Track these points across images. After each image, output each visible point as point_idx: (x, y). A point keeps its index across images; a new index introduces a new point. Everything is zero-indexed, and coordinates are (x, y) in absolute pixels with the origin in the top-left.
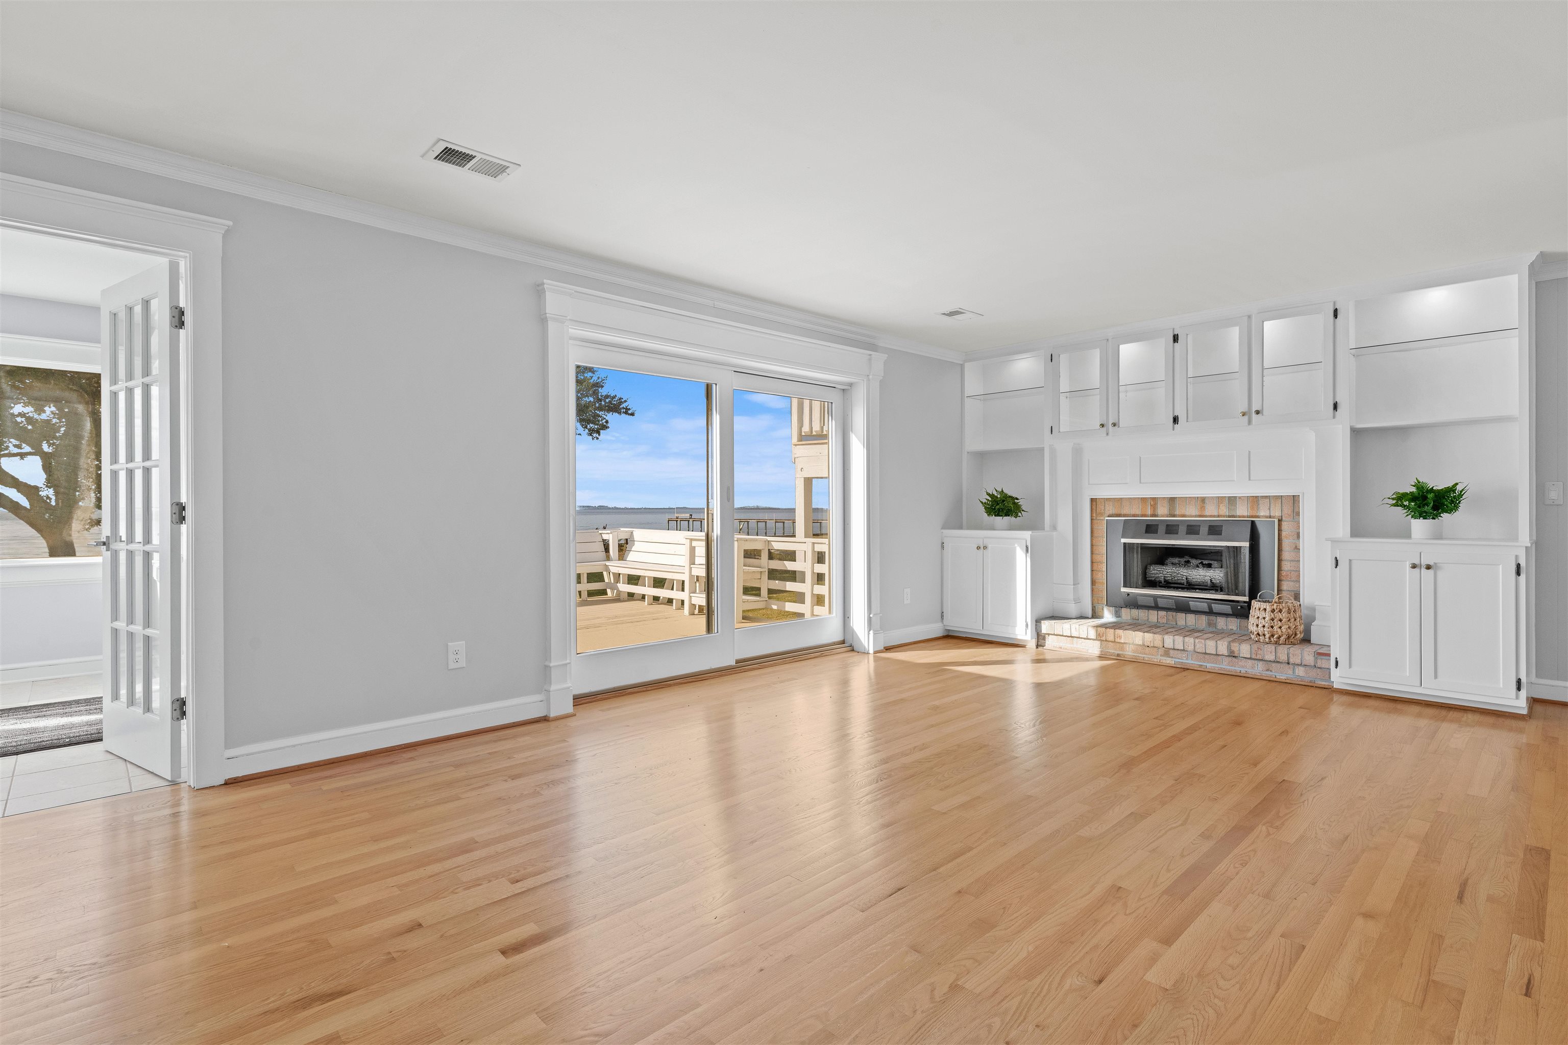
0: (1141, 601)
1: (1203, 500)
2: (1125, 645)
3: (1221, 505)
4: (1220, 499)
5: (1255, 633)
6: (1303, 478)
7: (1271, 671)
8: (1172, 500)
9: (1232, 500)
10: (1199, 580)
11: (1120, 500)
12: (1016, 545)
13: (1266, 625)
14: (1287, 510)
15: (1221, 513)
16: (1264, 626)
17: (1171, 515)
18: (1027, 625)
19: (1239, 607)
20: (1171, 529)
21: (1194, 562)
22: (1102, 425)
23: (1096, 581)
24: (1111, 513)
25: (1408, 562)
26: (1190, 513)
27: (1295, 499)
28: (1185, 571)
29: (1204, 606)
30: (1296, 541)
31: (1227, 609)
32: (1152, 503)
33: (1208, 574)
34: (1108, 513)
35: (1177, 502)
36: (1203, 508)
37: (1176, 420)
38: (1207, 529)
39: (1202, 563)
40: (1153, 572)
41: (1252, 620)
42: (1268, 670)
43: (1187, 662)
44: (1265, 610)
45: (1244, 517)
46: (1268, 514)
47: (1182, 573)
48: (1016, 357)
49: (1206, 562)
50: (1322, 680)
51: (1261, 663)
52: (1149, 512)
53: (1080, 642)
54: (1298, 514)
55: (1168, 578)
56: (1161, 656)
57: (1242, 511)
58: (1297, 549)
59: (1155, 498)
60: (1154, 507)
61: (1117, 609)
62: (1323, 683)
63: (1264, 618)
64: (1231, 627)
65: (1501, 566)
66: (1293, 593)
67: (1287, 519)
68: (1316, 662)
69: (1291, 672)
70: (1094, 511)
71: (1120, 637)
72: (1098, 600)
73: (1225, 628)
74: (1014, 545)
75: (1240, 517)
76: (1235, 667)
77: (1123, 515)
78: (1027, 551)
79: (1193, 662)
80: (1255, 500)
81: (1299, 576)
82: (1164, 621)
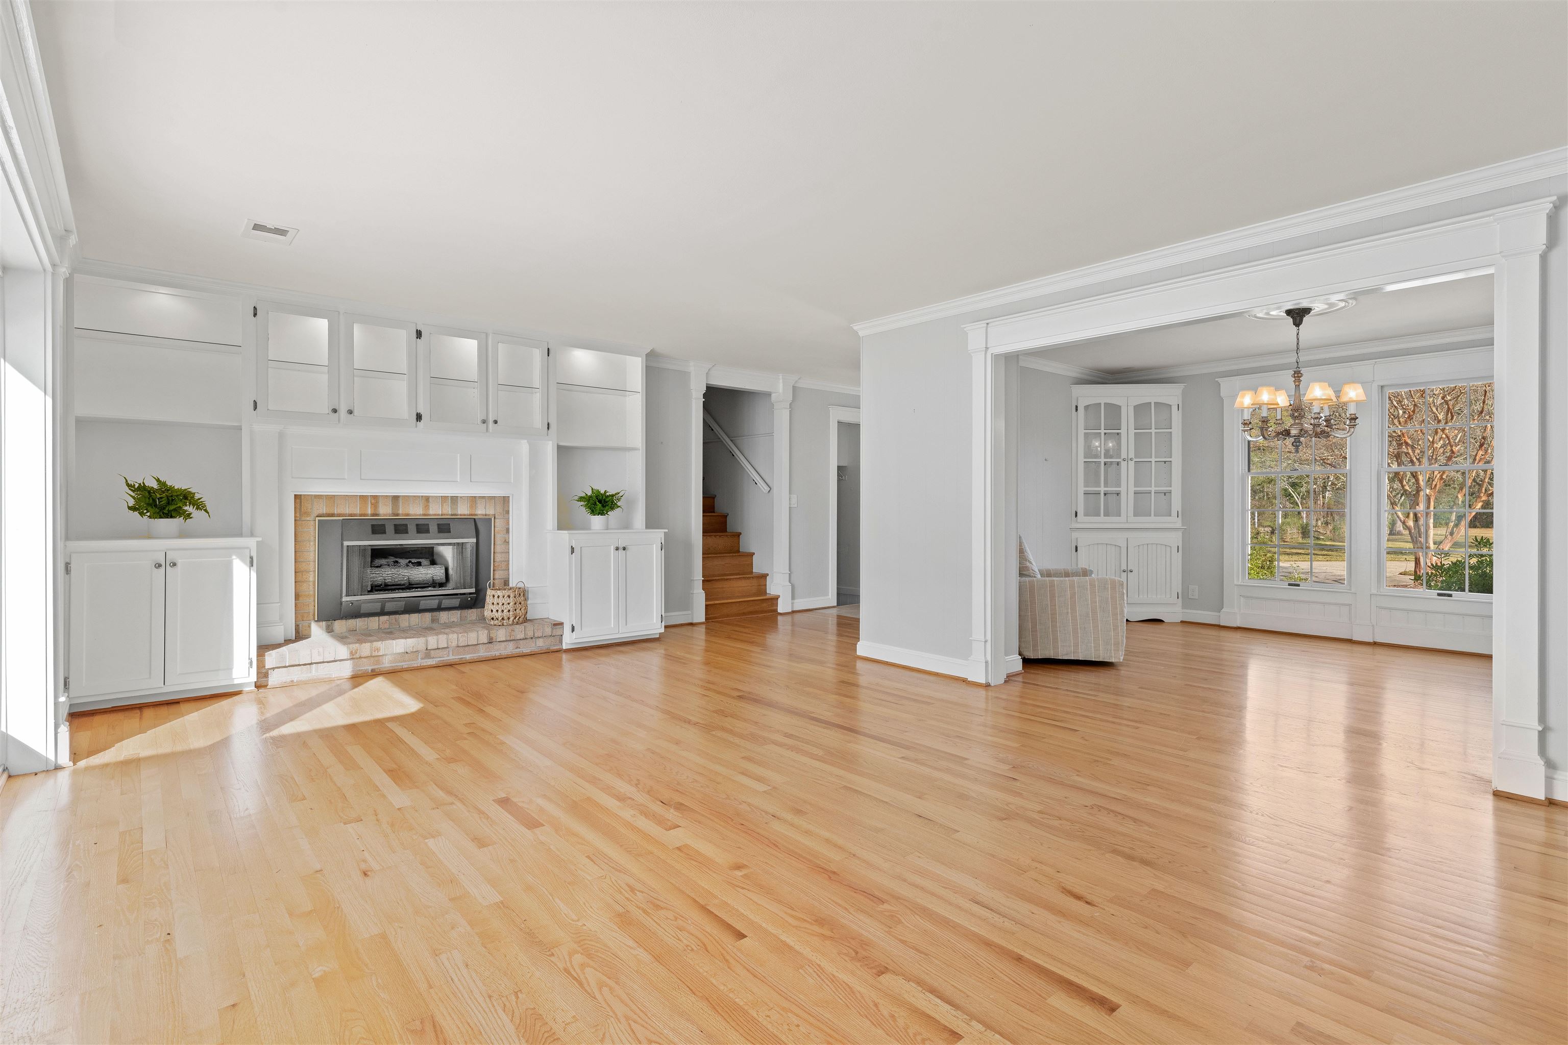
0: (365, 609)
1: (427, 499)
2: (381, 658)
3: (444, 505)
4: (444, 498)
5: (500, 619)
6: (512, 481)
7: (519, 648)
8: (396, 498)
9: (454, 499)
10: (421, 579)
11: (331, 498)
12: (234, 557)
13: (511, 610)
14: (499, 509)
15: (445, 512)
16: (509, 611)
17: (394, 514)
18: (251, 663)
19: (469, 599)
20: (401, 528)
21: (403, 562)
22: (335, 411)
23: (300, 594)
24: (321, 513)
25: (612, 547)
26: (416, 511)
27: (505, 500)
28: (406, 571)
29: (434, 603)
30: (506, 536)
31: (456, 602)
32: (373, 501)
33: (429, 572)
34: (316, 513)
35: (401, 500)
36: (427, 507)
37: (419, 417)
38: (436, 527)
39: (410, 562)
40: (372, 575)
41: (488, 606)
42: (517, 648)
43: (448, 658)
44: (509, 597)
45: (464, 515)
46: (484, 513)
47: (403, 574)
48: (153, 288)
49: (414, 560)
50: (554, 645)
51: (512, 642)
52: (369, 512)
53: (322, 667)
54: (508, 512)
55: (388, 581)
56: (422, 659)
57: (463, 510)
58: (507, 542)
59: (376, 496)
60: (375, 505)
61: (329, 623)
62: (556, 648)
63: (509, 604)
64: (452, 620)
65: (655, 545)
66: (503, 580)
67: (499, 517)
68: (552, 632)
69: (534, 645)
70: (298, 510)
71: (378, 650)
72: (303, 617)
73: (447, 622)
74: (231, 557)
75: (461, 515)
76: (491, 652)
77: (338, 514)
78: (252, 565)
79: (454, 657)
80: (473, 500)
81: (508, 564)
82: (387, 626)
